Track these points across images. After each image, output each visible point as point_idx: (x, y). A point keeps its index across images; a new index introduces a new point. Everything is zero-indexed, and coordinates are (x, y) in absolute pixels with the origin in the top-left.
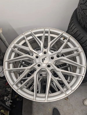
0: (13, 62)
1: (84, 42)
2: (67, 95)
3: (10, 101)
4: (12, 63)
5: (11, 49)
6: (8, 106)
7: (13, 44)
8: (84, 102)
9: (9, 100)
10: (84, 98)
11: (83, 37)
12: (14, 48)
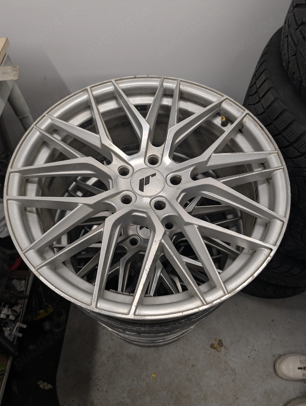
0: (40, 178)
1: (296, 141)
2: (207, 304)
3: (18, 324)
4: (36, 179)
5: (37, 134)
6: (12, 340)
7: (47, 120)
8: (277, 365)
9: (15, 322)
10: (280, 352)
11: (291, 123)
12: (51, 134)
